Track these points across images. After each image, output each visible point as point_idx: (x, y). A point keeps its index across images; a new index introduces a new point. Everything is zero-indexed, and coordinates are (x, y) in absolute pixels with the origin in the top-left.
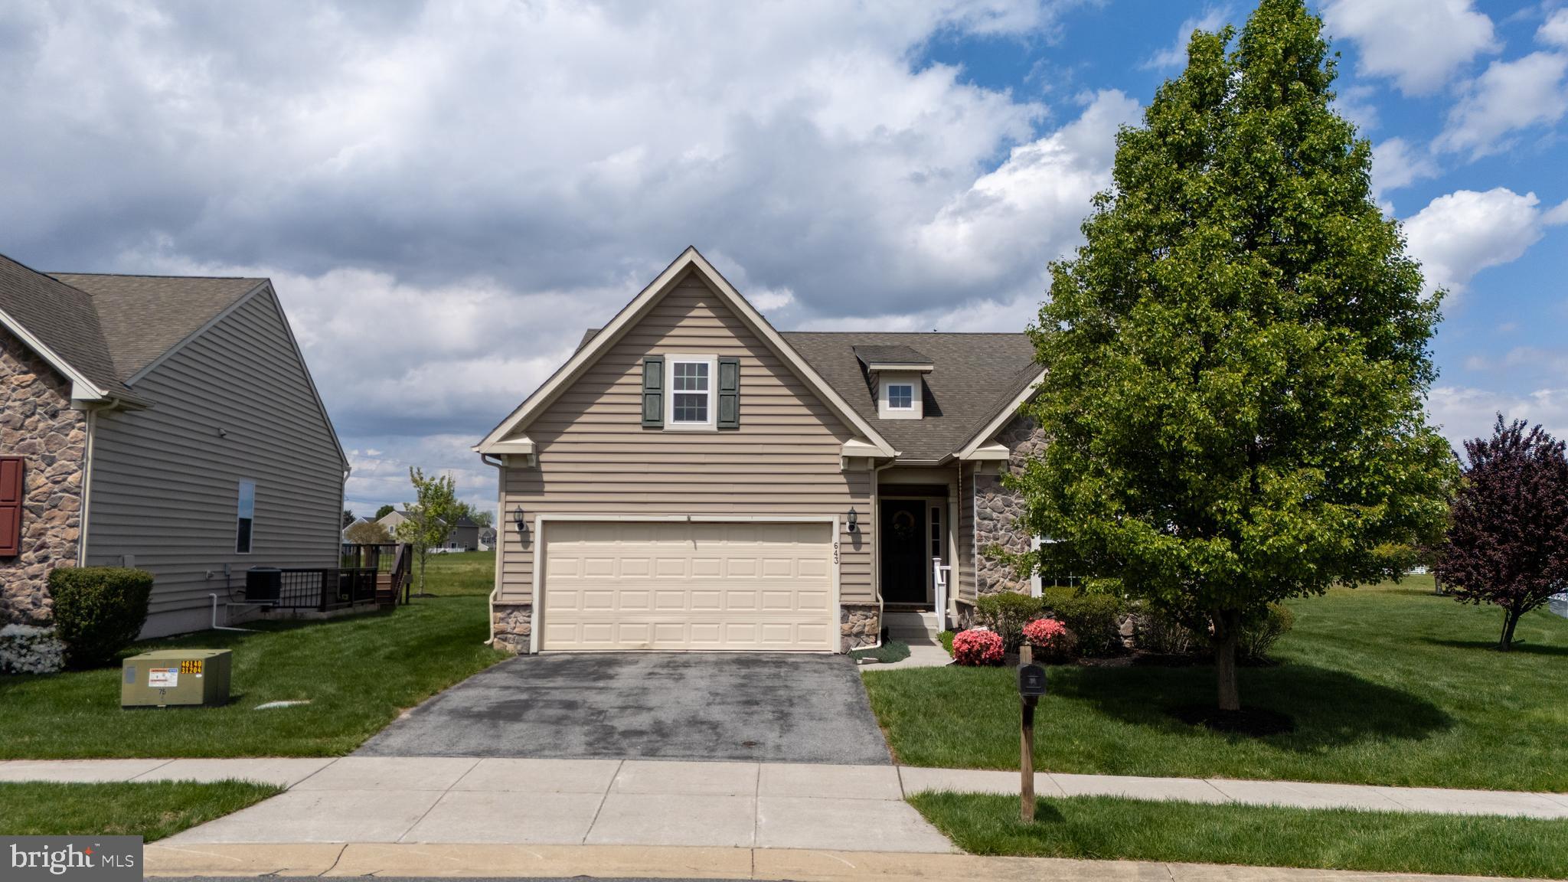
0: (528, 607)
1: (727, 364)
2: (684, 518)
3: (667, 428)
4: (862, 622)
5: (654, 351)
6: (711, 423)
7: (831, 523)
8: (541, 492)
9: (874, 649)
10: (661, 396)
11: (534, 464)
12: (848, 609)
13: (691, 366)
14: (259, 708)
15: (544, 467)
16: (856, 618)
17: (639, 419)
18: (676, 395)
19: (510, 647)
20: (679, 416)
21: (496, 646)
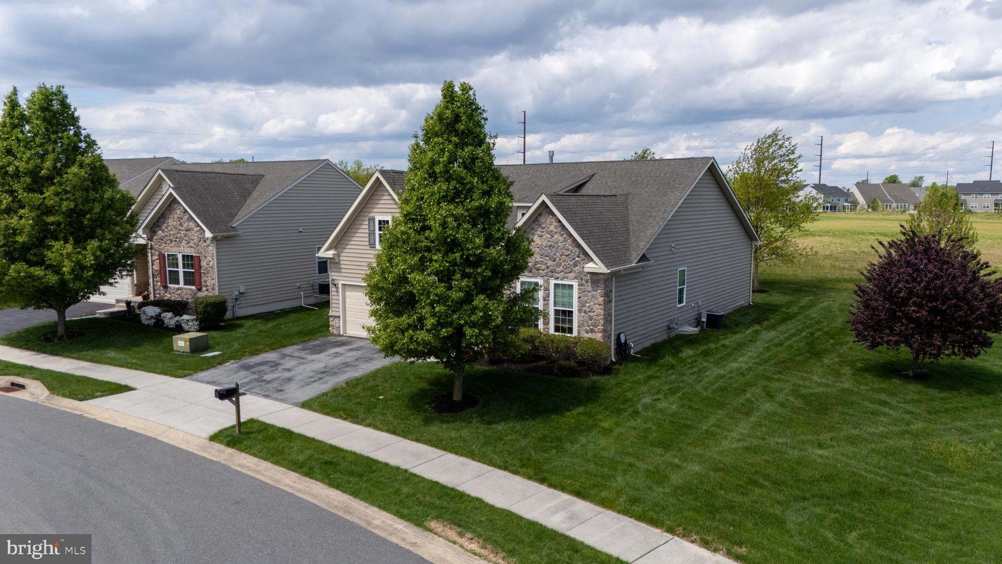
0: (339, 317)
3: (377, 248)
5: (372, 215)
8: (340, 272)
10: (374, 234)
11: (337, 261)
13: (384, 222)
14: (203, 356)
15: (341, 262)
17: (368, 243)
18: (379, 234)
19: (335, 332)
21: (331, 331)
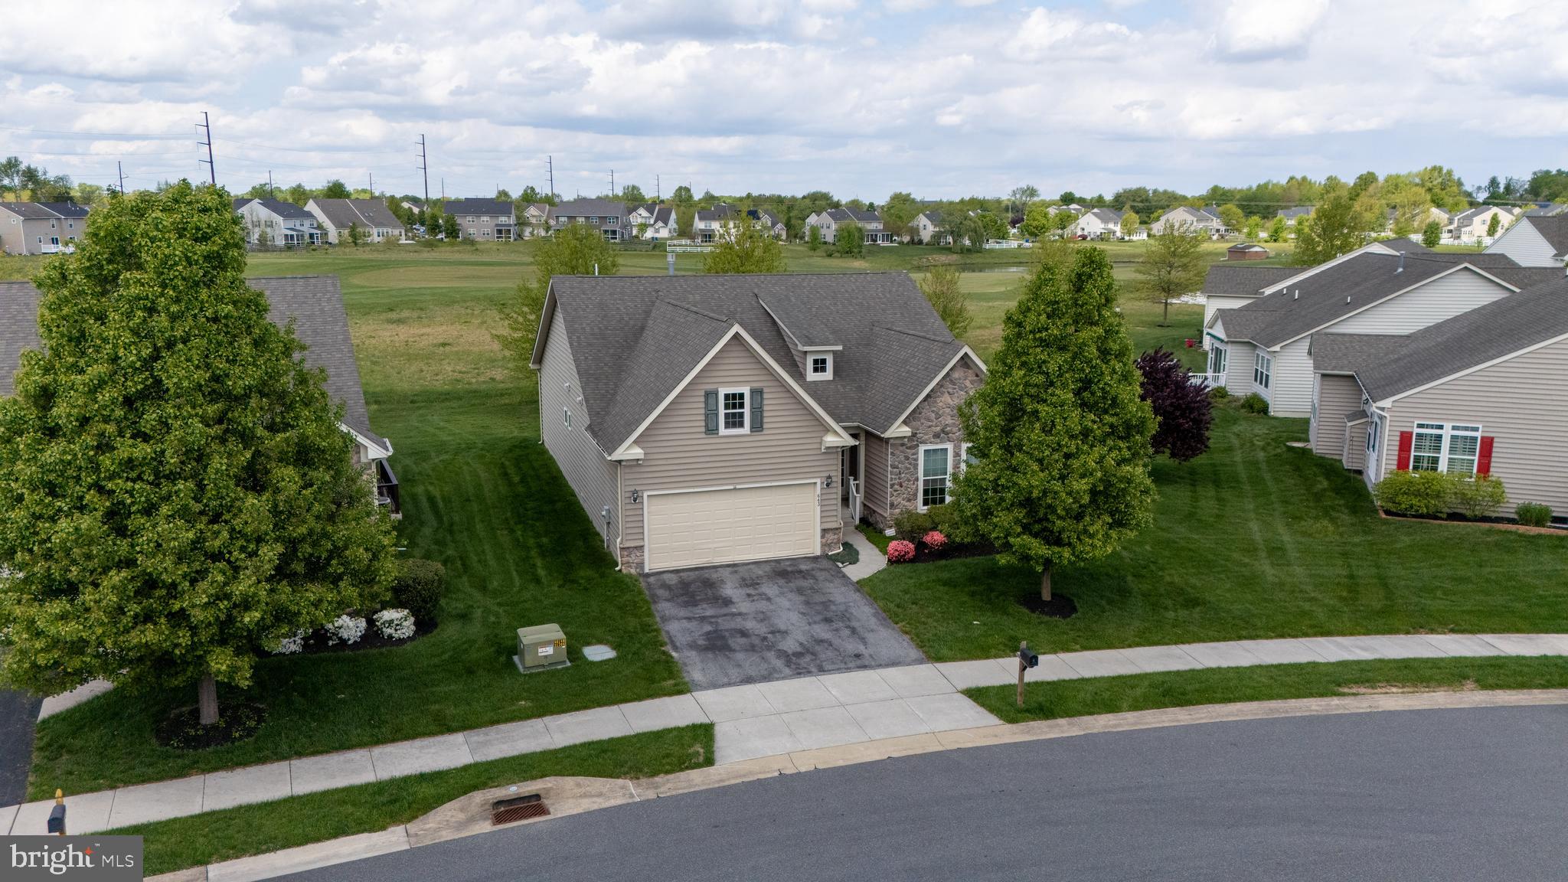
0: (642, 547)
1: (757, 393)
2: (732, 487)
3: (720, 434)
4: (832, 537)
5: (712, 386)
6: (746, 429)
7: (815, 483)
8: (646, 478)
9: (838, 554)
10: (717, 415)
11: (641, 462)
12: (824, 531)
13: (734, 396)
15: (648, 463)
16: (831, 537)
17: (703, 429)
18: (726, 414)
19: (633, 571)
20: (727, 425)
21: (624, 571)
